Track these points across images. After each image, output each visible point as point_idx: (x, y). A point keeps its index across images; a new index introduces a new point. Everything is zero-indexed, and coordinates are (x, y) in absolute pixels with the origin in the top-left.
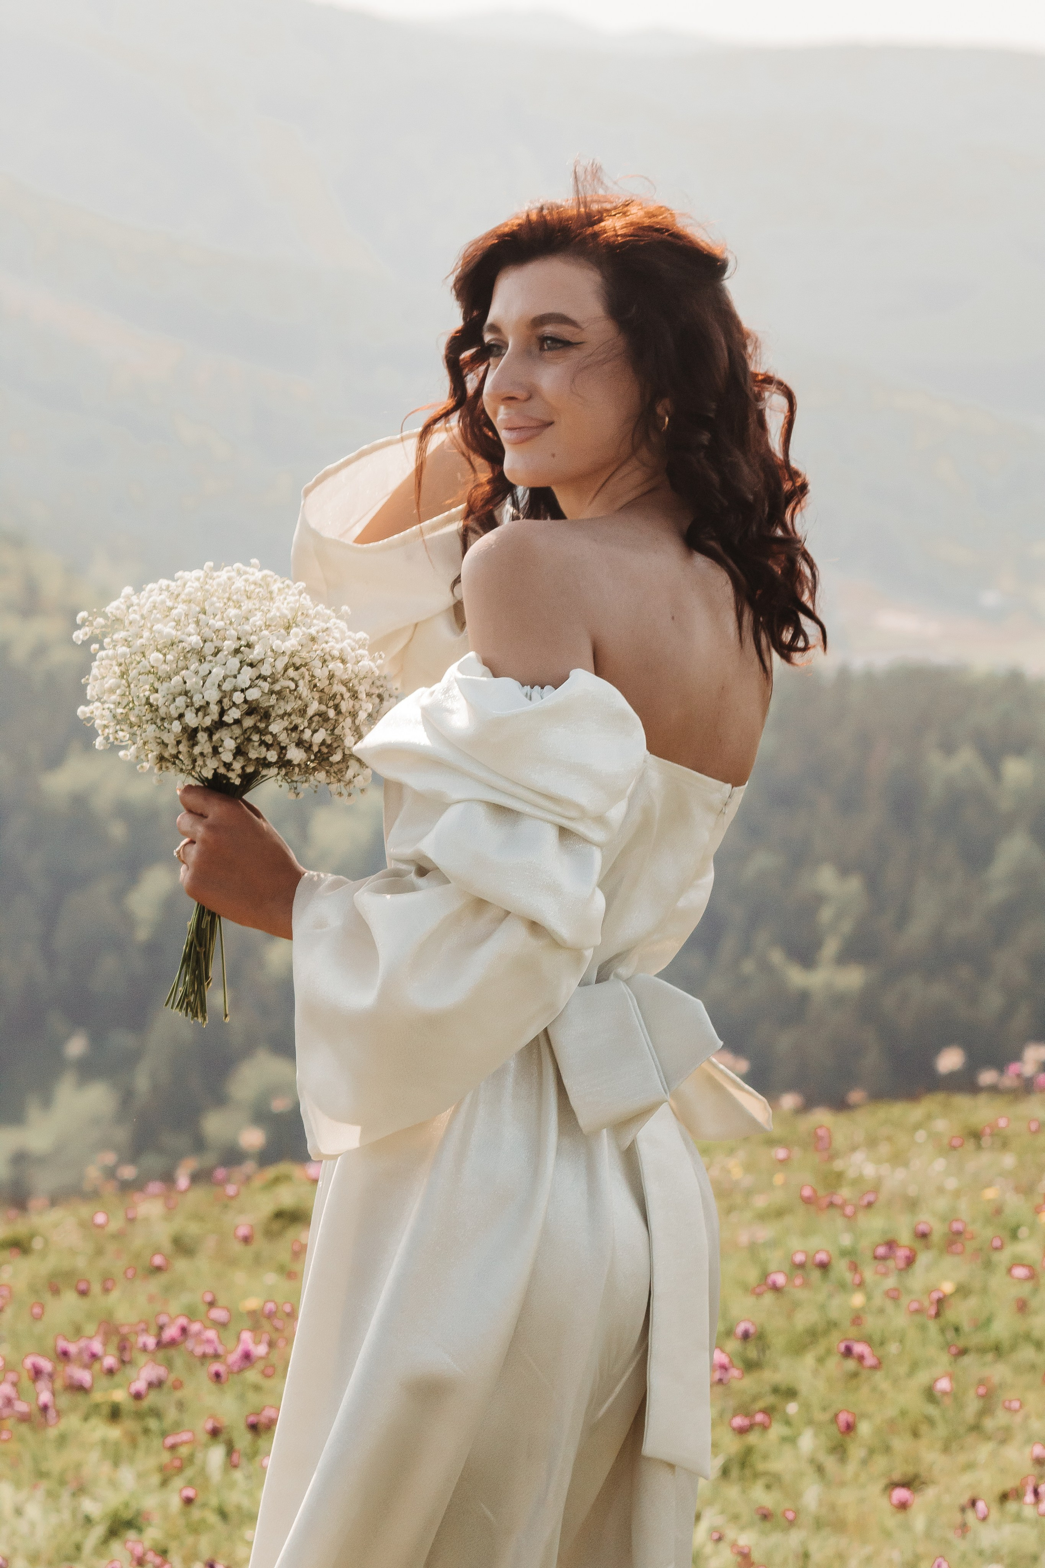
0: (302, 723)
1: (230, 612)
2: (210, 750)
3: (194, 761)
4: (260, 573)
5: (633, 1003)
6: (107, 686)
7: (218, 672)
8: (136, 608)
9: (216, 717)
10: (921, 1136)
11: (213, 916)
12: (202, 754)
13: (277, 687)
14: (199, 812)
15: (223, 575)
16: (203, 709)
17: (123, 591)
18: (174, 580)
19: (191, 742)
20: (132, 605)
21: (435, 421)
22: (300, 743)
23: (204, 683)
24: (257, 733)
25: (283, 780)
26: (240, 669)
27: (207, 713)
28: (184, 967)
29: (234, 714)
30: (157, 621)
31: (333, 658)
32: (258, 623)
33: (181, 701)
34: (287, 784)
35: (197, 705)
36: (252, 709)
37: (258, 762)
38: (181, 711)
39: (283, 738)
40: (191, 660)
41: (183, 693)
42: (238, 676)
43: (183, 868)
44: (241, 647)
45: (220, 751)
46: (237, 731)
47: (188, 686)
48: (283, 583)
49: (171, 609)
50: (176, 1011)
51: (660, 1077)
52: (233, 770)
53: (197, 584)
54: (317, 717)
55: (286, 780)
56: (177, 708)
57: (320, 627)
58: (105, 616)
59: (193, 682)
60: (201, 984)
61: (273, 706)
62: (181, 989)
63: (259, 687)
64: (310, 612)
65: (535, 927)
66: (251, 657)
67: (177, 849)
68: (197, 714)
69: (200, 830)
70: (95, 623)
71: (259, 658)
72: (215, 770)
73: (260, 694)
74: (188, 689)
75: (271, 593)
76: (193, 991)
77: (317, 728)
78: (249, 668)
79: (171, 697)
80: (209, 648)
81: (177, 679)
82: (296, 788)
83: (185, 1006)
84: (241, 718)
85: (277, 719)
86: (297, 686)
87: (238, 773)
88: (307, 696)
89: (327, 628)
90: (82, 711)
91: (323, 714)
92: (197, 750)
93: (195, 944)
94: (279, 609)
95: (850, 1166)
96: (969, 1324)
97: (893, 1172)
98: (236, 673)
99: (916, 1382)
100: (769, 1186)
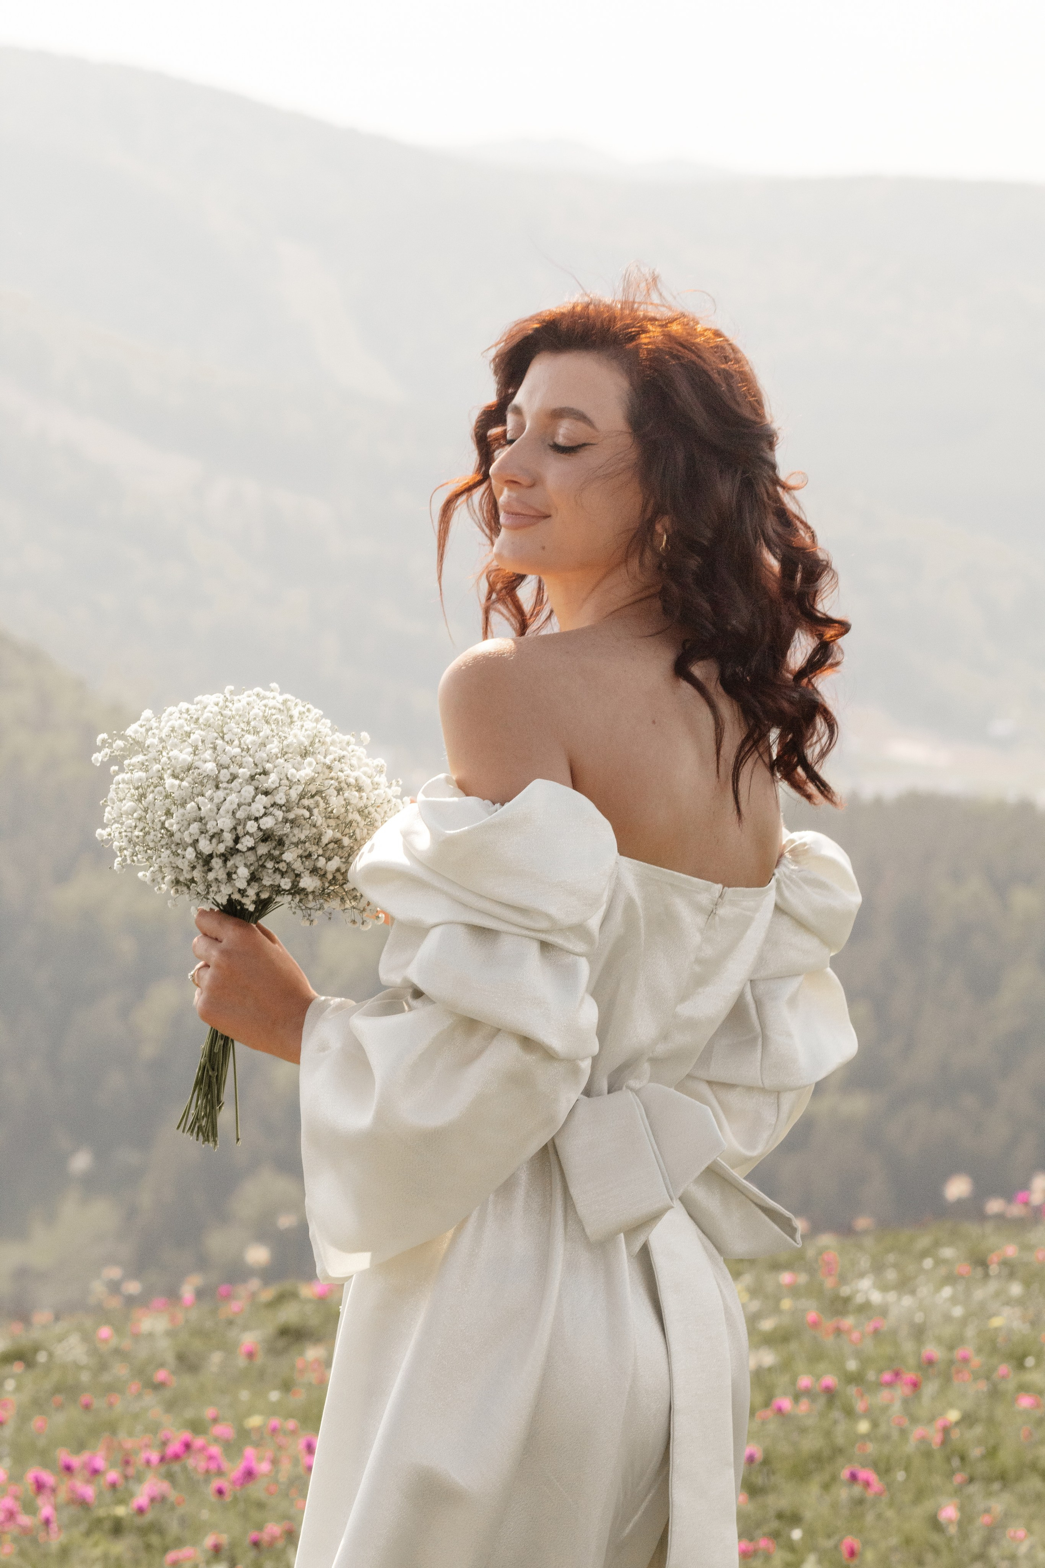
0: (316, 851)
1: (248, 738)
2: (225, 876)
3: (209, 886)
4: (281, 696)
5: (640, 1112)
6: (124, 809)
7: (233, 798)
8: (155, 731)
9: (230, 843)
10: (928, 1263)
11: (226, 1039)
12: (216, 880)
13: (291, 816)
14: (214, 936)
15: (244, 698)
16: (217, 836)
17: (143, 713)
18: (193, 704)
19: (206, 868)
20: (151, 729)
21: (457, 495)
22: (314, 871)
23: (218, 811)
24: (271, 860)
25: (297, 908)
26: (254, 797)
27: (221, 840)
28: (197, 1091)
29: (247, 842)
30: (175, 746)
31: (349, 785)
32: (274, 751)
33: (195, 827)
34: (301, 911)
35: (211, 833)
36: (266, 837)
37: (272, 888)
38: (194, 837)
39: (298, 866)
40: (207, 786)
41: (198, 820)
42: (252, 804)
43: (197, 991)
44: (256, 775)
45: (233, 878)
46: (251, 857)
47: (203, 813)
48: (304, 706)
49: (188, 734)
50: (187, 1135)
51: (665, 1183)
52: (247, 896)
53: (216, 709)
54: (333, 844)
55: (300, 907)
56: (191, 835)
57: (337, 755)
58: (123, 737)
59: (207, 807)
60: (213, 1107)
61: (287, 835)
62: (192, 1111)
63: (274, 815)
64: (328, 739)
65: (527, 1043)
66: (265, 785)
67: (192, 973)
68: (210, 841)
69: (214, 954)
70: (114, 746)
71: (274, 786)
72: (230, 895)
73: (275, 822)
74: (202, 815)
75: (291, 717)
76: (205, 1114)
77: (332, 855)
78: (263, 796)
79: (186, 823)
80: (225, 775)
81: (191, 805)
82: (310, 915)
83: (196, 1129)
84: (255, 845)
85: (291, 847)
86: (311, 815)
87: (252, 899)
88: (322, 825)
89: (344, 756)
90: (101, 833)
91: (338, 841)
92: (211, 876)
93: (208, 1069)
94: (297, 735)
95: (858, 1291)
96: (976, 1452)
97: (899, 1299)
98: (251, 801)
99: (920, 1511)
100: (776, 1310)
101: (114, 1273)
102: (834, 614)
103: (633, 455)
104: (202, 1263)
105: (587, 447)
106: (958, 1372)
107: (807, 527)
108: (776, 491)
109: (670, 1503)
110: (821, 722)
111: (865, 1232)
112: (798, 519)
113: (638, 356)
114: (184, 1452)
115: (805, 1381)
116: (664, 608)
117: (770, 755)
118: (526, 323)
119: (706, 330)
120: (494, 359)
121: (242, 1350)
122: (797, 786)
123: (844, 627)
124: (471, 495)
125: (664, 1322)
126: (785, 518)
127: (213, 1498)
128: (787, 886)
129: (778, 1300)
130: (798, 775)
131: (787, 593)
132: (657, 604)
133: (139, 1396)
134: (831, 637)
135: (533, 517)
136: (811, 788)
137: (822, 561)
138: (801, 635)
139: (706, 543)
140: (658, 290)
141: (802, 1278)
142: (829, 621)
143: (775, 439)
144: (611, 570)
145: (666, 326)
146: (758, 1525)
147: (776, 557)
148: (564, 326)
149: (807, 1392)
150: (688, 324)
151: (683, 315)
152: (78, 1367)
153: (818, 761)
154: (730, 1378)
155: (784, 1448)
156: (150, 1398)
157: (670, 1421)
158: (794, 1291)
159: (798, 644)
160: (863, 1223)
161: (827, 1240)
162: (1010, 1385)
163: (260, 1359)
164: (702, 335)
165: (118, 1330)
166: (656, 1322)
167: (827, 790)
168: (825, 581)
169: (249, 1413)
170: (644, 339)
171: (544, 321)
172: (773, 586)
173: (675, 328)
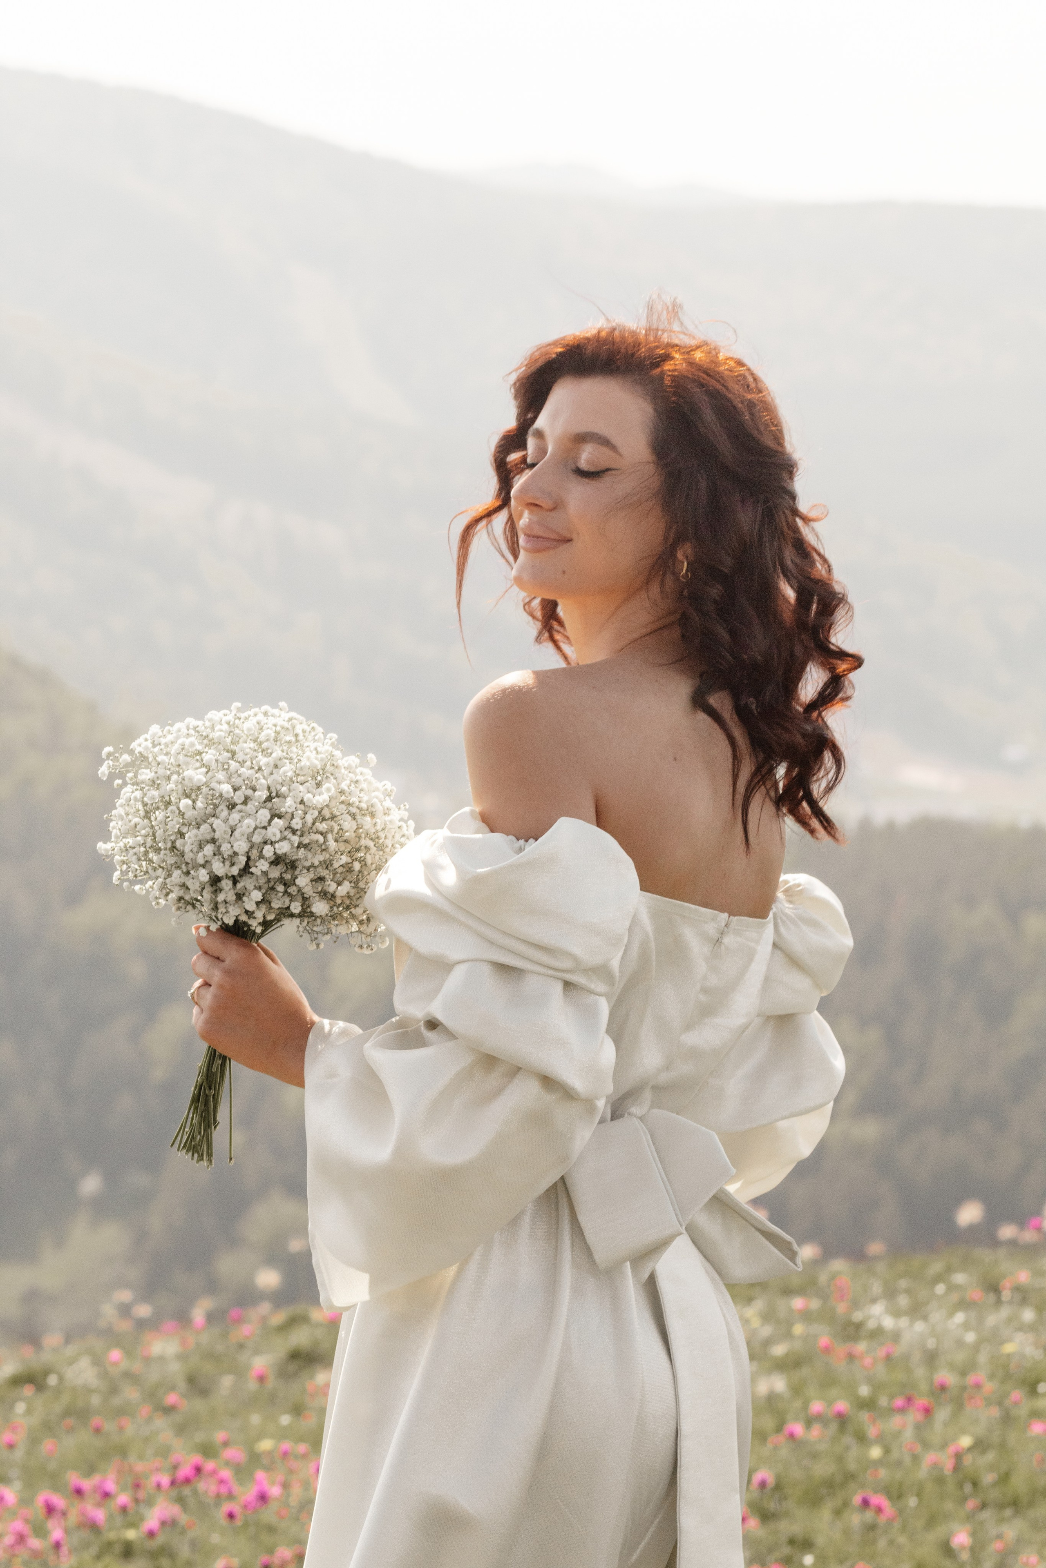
0: (328, 875)
2: (234, 897)
3: (217, 907)
4: (287, 715)
5: (646, 1138)
6: (130, 824)
7: (249, 822)
8: (163, 748)
9: (242, 867)
10: (940, 1289)
11: (224, 1058)
12: (226, 902)
13: (306, 841)
14: (216, 955)
15: (252, 717)
16: (230, 858)
17: (149, 728)
18: (202, 719)
19: (214, 888)
20: (160, 744)
21: (477, 521)
22: (324, 895)
23: (232, 832)
24: (282, 884)
25: (305, 931)
26: (270, 821)
27: (233, 862)
28: (192, 1109)
31: (362, 810)
32: (288, 773)
33: (209, 849)
34: (308, 935)
35: (224, 854)
36: (277, 860)
37: (279, 911)
38: (208, 859)
39: (309, 891)
40: (222, 807)
41: (212, 841)
42: (268, 828)
43: (196, 1010)
45: (243, 899)
46: (263, 881)
47: (217, 835)
50: (181, 1152)
51: (674, 1210)
52: (255, 918)
54: (343, 868)
55: (307, 930)
56: (205, 856)
57: (349, 779)
58: (131, 752)
59: (221, 829)
60: (208, 1126)
61: (300, 860)
62: (188, 1129)
63: (289, 840)
64: (340, 763)
65: (548, 1082)
66: (281, 809)
67: (192, 991)
68: (224, 862)
69: (217, 976)
70: (119, 759)
71: (290, 810)
72: (237, 917)
73: (290, 847)
74: (216, 837)
76: (200, 1131)
77: (342, 879)
78: (279, 820)
79: (198, 844)
80: (238, 797)
81: (205, 827)
82: (317, 939)
83: (191, 1147)
84: (268, 869)
85: (304, 871)
86: (325, 839)
87: (259, 921)
88: (334, 849)
89: (357, 780)
90: (102, 847)
91: (349, 865)
92: (221, 897)
93: (204, 1087)
94: (310, 759)
95: (870, 1317)
96: (988, 1478)
97: (911, 1325)
98: (266, 825)
99: (933, 1537)
100: (788, 1335)
101: (125, 1296)
102: (848, 647)
103: (656, 482)
104: (212, 1286)
105: (610, 472)
106: (971, 1398)
107: (825, 560)
108: (795, 521)
109: (678, 1528)
110: (829, 757)
111: (877, 1258)
112: (816, 551)
113: (663, 383)
114: (196, 1475)
115: (817, 1406)
116: (683, 636)
117: (777, 789)
118: (548, 347)
119: (727, 359)
120: (515, 383)
121: (253, 1373)
122: (802, 821)
123: (857, 662)
124: (491, 521)
125: (670, 1348)
126: (802, 549)
127: (223, 1521)
128: (783, 922)
129: (790, 1325)
130: (803, 808)
131: (801, 623)
132: (675, 633)
133: (149, 1420)
134: (844, 671)
135: (554, 540)
136: (815, 823)
137: (839, 594)
138: (813, 669)
139: (726, 571)
140: (679, 319)
141: (815, 1304)
142: (842, 655)
143: (795, 470)
144: (630, 595)
145: (688, 353)
146: (771, 1550)
147: (792, 587)
148: (589, 351)
149: (819, 1417)
150: (710, 353)
151: (706, 343)
152: (89, 1391)
153: (824, 796)
154: (735, 1403)
155: (796, 1474)
156: (160, 1422)
157: (677, 1445)
158: (806, 1316)
159: (809, 677)
160: (875, 1248)
161: (838, 1265)
162: (1023, 1411)
163: (271, 1383)
164: (725, 363)
165: (129, 1354)
166: (662, 1347)
167: (830, 826)
168: (840, 614)
169: (260, 1437)
170: (668, 366)
171: (567, 345)
172: (787, 616)
173: (698, 355)
